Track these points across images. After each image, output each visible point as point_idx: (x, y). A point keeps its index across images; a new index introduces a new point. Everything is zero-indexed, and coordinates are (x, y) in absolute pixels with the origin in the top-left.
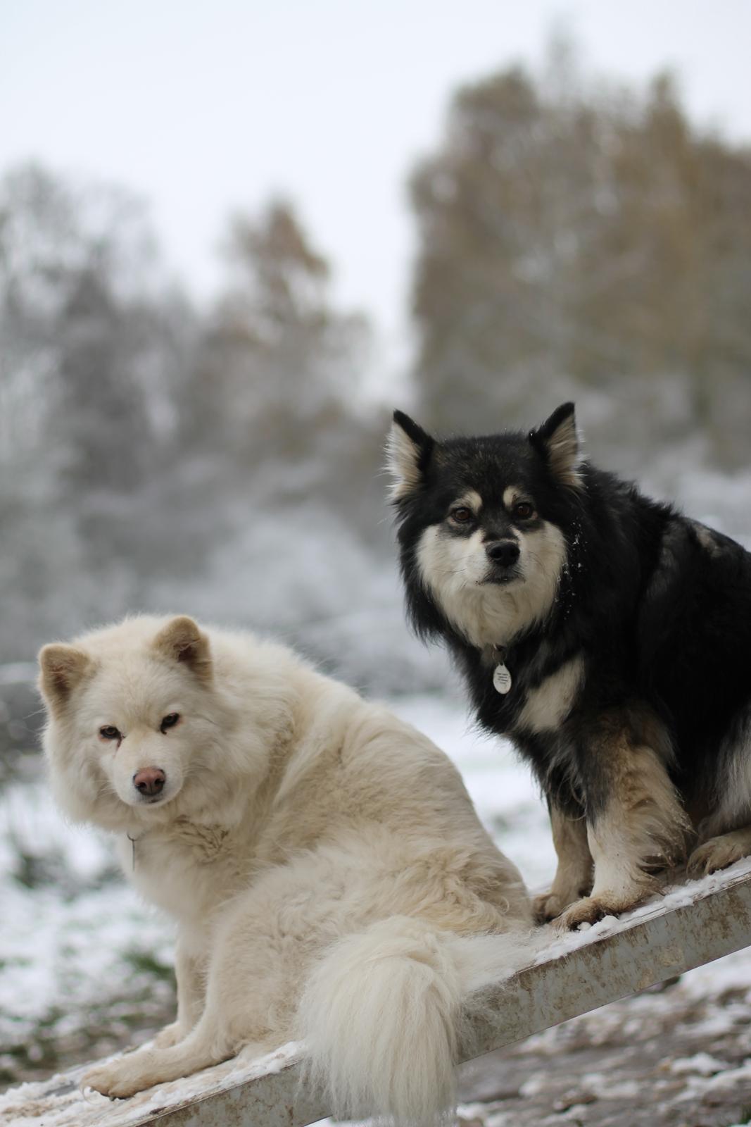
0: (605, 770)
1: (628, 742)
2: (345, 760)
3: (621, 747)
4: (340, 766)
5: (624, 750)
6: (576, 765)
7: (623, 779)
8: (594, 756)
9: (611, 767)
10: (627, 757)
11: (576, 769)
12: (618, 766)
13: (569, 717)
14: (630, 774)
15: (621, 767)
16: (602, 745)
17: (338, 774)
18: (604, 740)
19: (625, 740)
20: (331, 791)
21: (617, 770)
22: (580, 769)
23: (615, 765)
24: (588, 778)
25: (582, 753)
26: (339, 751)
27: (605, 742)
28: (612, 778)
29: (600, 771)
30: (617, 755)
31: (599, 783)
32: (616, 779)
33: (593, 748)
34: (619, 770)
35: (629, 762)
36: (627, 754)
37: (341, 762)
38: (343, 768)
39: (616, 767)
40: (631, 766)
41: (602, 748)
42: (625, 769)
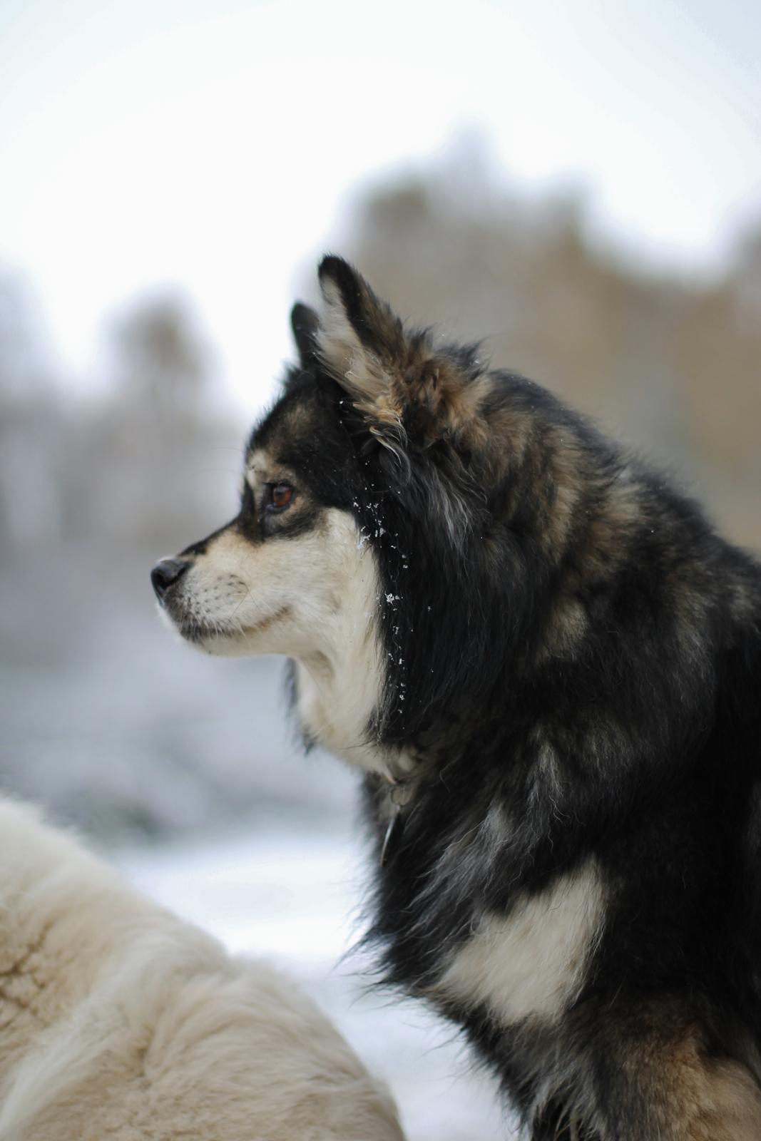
0: (652, 1107)
1: (700, 1052)
2: (151, 1073)
3: (685, 1063)
4: (137, 1082)
5: (691, 1070)
6: (593, 1095)
7: (690, 1125)
8: (630, 1080)
9: (664, 1102)
10: (699, 1084)
11: (592, 1102)
12: (680, 1101)
13: (581, 1000)
14: (704, 1116)
15: (687, 1104)
16: (647, 1060)
17: (132, 1097)
18: (649, 1049)
19: (693, 1050)
20: (116, 1130)
21: (677, 1109)
22: (602, 1103)
23: (673, 1099)
24: (620, 1124)
25: (605, 1075)
26: (142, 1053)
27: (652, 1053)
28: (668, 1125)
29: (644, 1110)
30: (676, 1080)
31: (642, 1132)
32: (676, 1127)
33: (629, 1066)
34: (682, 1108)
35: (702, 1095)
36: (696, 1076)
37: (142, 1075)
38: (146, 1086)
39: (675, 1103)
40: (707, 1103)
41: (646, 1065)
42: (694, 1107)
